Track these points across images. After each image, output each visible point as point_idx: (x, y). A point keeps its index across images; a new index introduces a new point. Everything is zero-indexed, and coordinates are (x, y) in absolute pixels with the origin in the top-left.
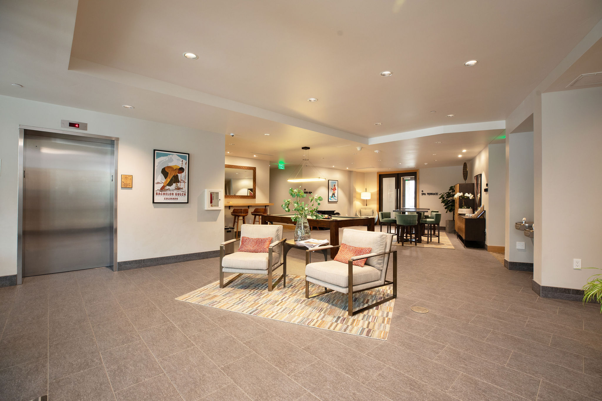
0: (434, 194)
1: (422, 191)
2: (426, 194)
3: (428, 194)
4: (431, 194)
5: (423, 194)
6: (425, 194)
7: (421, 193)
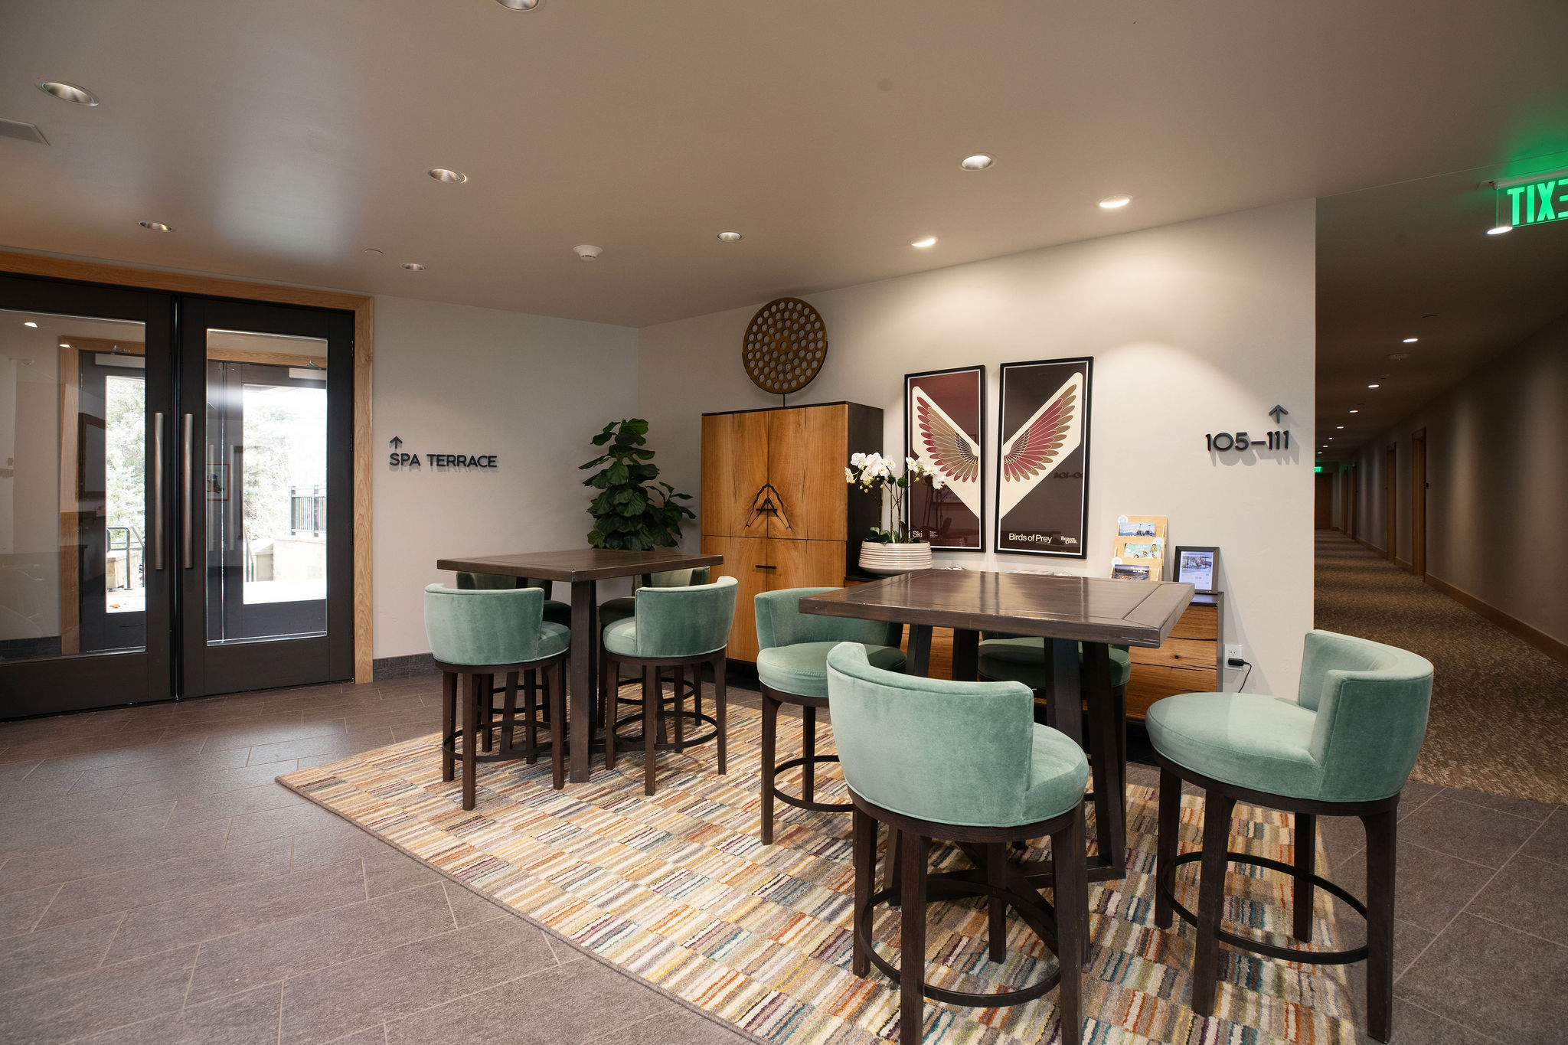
0: (474, 462)
1: (396, 441)
2: (424, 460)
3: (438, 460)
4: (457, 461)
5: (398, 460)
6: (415, 461)
7: (383, 451)
